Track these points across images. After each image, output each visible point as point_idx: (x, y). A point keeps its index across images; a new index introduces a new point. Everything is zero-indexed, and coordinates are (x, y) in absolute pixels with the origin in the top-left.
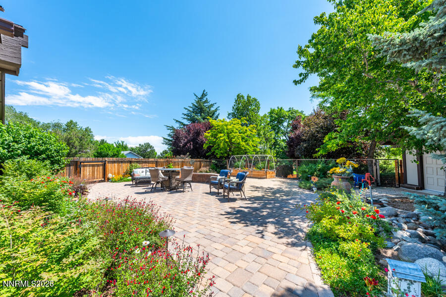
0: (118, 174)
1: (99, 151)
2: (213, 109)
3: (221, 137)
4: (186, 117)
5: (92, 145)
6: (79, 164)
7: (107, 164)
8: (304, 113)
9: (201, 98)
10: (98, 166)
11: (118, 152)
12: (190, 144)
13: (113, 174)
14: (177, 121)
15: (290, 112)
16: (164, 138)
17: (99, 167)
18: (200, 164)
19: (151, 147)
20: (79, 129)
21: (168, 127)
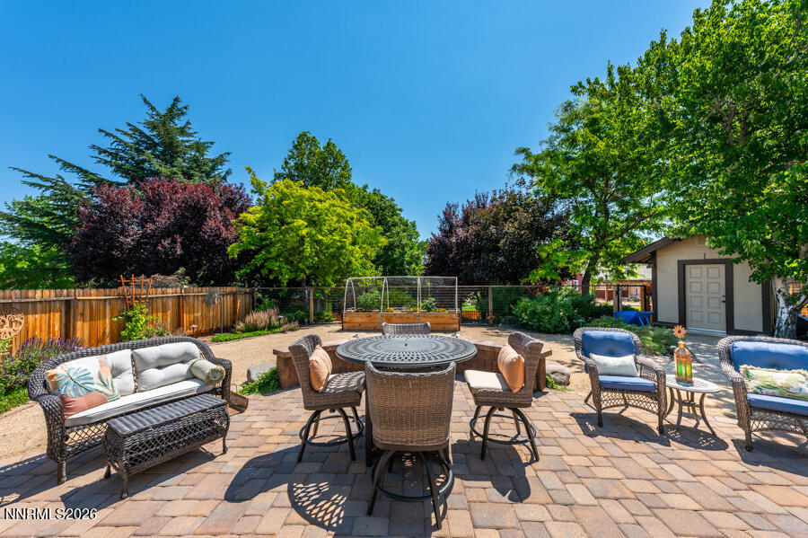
18: (235, 303)
21: (33, 176)
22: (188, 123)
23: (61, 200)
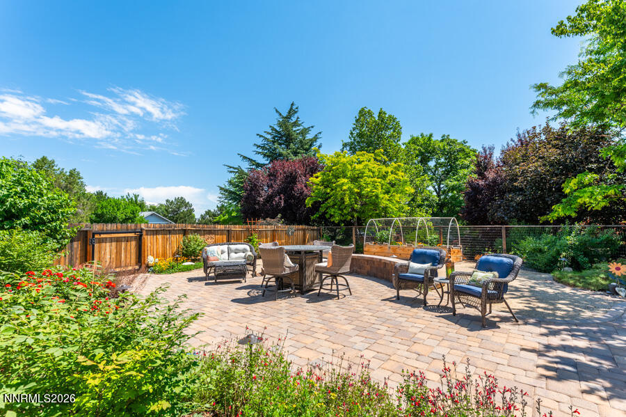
0: (164, 256)
1: (99, 212)
2: (309, 136)
3: (343, 184)
4: (261, 151)
5: (85, 200)
6: (90, 236)
7: (145, 236)
8: (467, 144)
9: (289, 117)
10: (127, 240)
11: (133, 214)
12: (281, 199)
13: (155, 255)
14: (245, 158)
15: (445, 143)
16: (221, 189)
17: (129, 243)
18: (304, 235)
19: (187, 205)
20: (58, 172)
21: (231, 167)
22: (298, 118)
23: (241, 179)
